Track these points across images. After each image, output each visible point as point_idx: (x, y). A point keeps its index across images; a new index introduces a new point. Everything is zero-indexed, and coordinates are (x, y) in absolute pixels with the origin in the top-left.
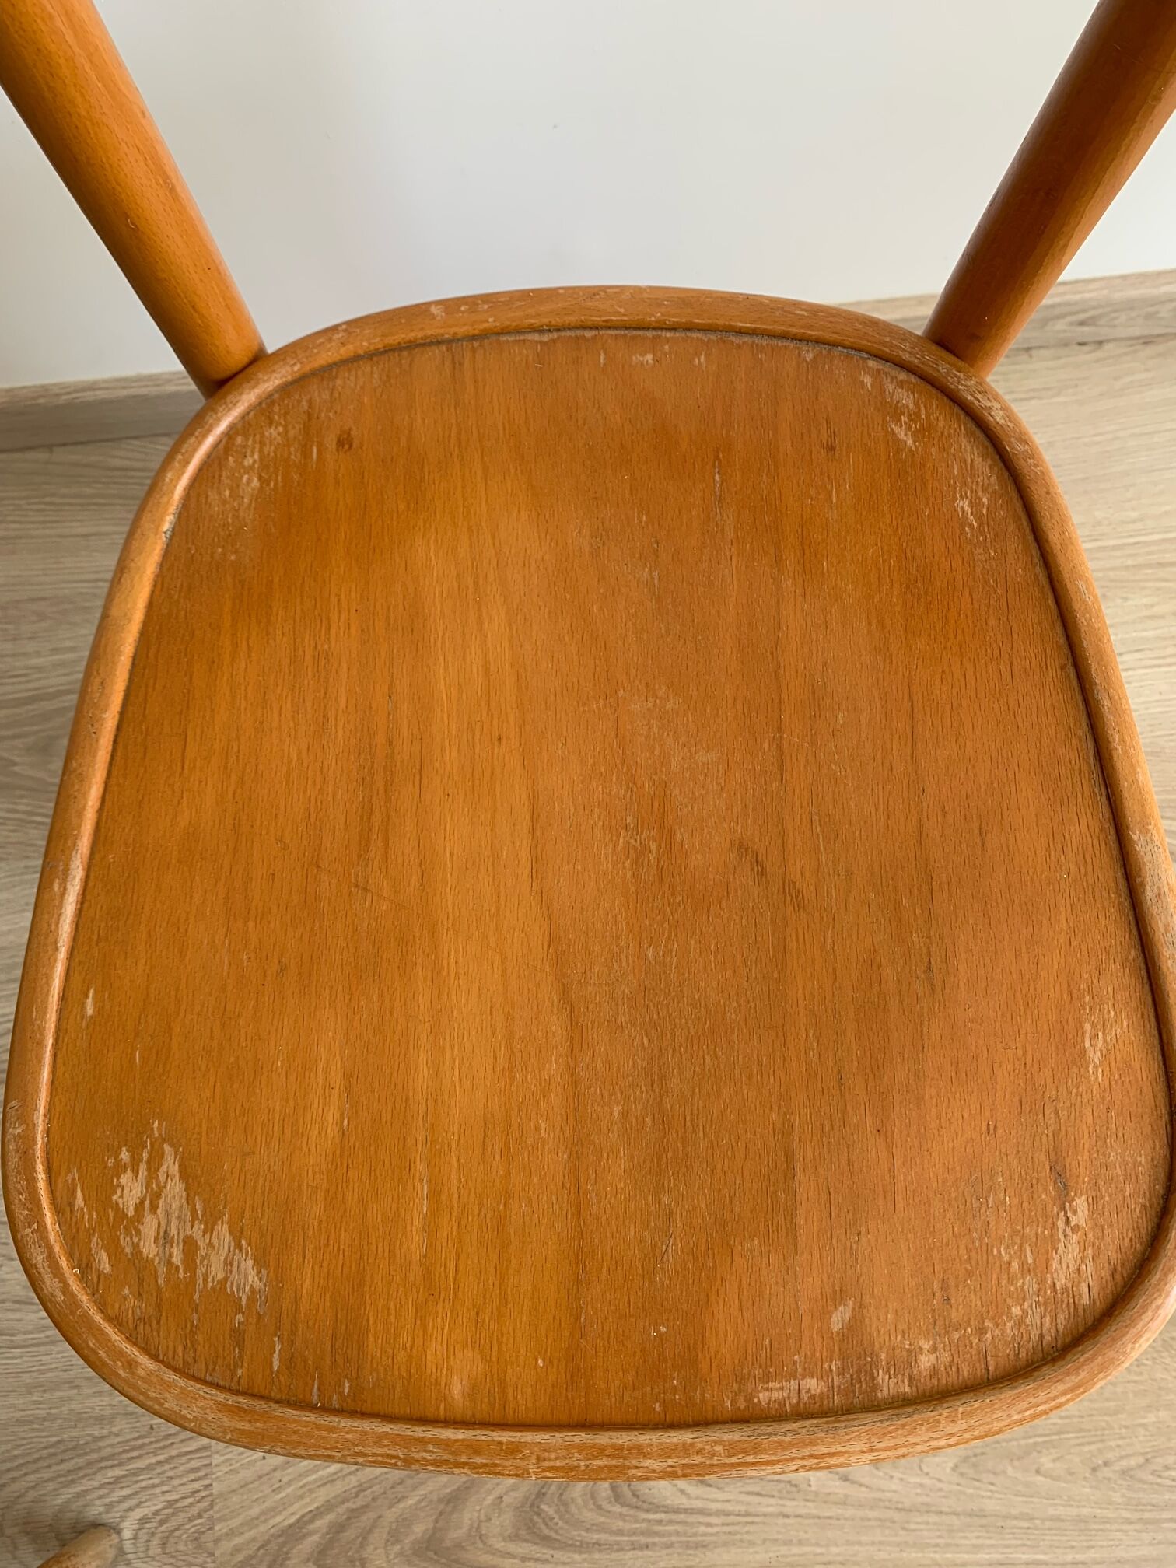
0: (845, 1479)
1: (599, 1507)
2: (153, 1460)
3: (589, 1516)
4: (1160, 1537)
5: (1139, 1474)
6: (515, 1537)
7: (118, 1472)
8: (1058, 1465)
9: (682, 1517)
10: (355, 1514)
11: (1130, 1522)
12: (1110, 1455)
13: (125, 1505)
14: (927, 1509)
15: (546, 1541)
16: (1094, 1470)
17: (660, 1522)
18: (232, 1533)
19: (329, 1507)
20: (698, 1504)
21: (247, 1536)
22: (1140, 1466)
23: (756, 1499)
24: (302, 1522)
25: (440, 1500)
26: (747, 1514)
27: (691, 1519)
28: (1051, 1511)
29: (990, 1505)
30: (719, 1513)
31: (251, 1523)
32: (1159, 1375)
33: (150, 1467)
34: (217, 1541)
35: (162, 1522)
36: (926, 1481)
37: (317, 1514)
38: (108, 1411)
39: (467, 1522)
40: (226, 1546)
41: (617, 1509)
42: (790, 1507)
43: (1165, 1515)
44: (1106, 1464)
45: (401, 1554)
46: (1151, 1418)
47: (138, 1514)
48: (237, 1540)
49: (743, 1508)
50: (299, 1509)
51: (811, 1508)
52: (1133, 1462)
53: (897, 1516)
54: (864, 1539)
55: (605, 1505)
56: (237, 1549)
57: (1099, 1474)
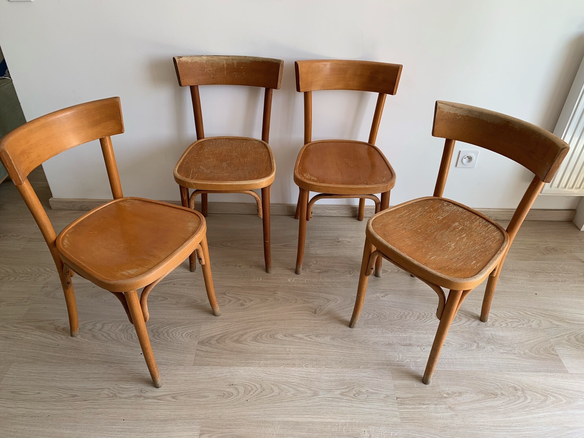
0: (311, 338)
1: (267, 338)
2: (191, 325)
3: (266, 339)
4: (365, 351)
5: (362, 343)
6: (252, 341)
7: (185, 326)
8: (348, 340)
9: (281, 341)
10: (225, 335)
11: (359, 348)
12: (357, 340)
13: (185, 331)
14: (324, 344)
15: (257, 341)
16: (354, 341)
17: (277, 341)
18: (202, 336)
19: (220, 334)
20: (285, 339)
21: (205, 337)
22: (362, 342)
23: (294, 339)
24: (215, 335)
25: (240, 335)
26: (293, 341)
27: (283, 341)
28: (346, 346)
29: (335, 344)
30: (288, 341)
31: (206, 335)
32: (366, 330)
33: (190, 326)
34: (199, 337)
35: (190, 334)
36: (324, 340)
37: (218, 335)
38: (185, 319)
39: (244, 338)
40: (201, 338)
41: (270, 339)
42: (300, 341)
43: (366, 348)
44: (356, 341)
45: (232, 341)
46: (365, 336)
47: (187, 332)
48: (203, 337)
49: (292, 341)
50: (215, 334)
51: (304, 342)
52: (361, 341)
53: (319, 344)
54: (313, 346)
55: (268, 338)
56: (203, 338)
57: (355, 342)
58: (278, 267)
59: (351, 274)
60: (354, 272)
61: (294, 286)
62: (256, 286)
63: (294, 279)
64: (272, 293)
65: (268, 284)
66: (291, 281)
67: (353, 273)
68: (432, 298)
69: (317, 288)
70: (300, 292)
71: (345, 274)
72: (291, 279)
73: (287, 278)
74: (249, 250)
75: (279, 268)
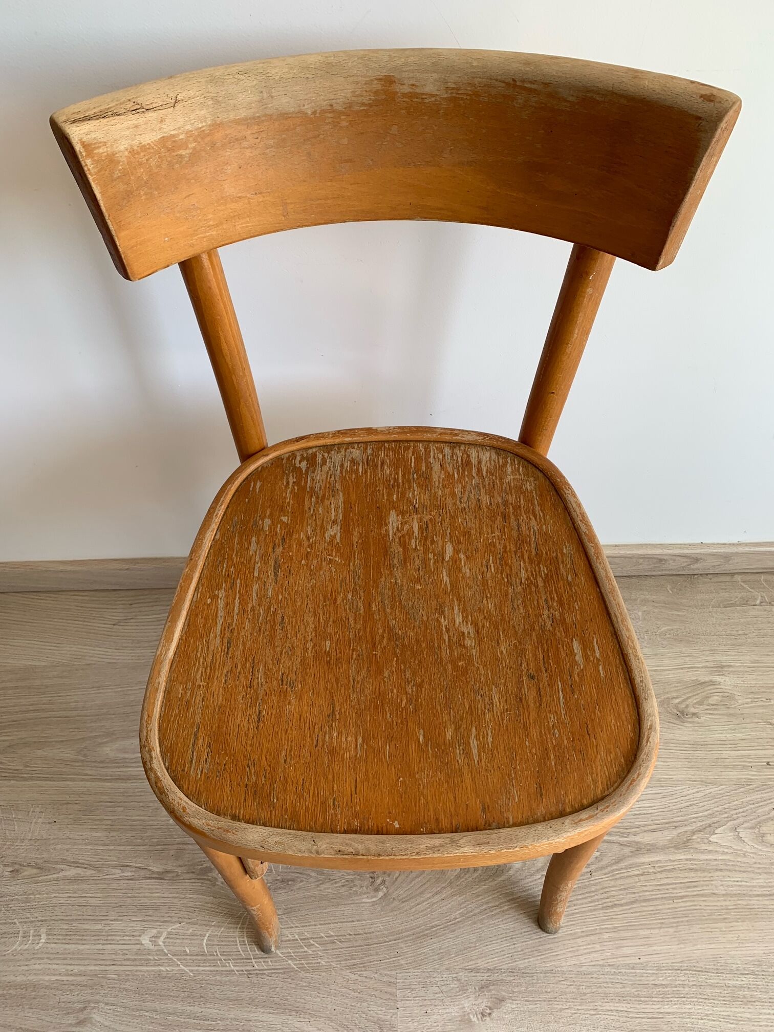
58: (115, 867)
59: (377, 890)
60: (389, 875)
61: (159, 976)
62: (20, 979)
63: (165, 935)
64: (71, 1020)
65: (62, 969)
66: (152, 947)
67: (384, 882)
68: (666, 1008)
69: (245, 979)
70: (180, 1007)
71: (356, 893)
72: (154, 932)
73: (138, 926)
74: (26, 779)
75: (117, 873)
